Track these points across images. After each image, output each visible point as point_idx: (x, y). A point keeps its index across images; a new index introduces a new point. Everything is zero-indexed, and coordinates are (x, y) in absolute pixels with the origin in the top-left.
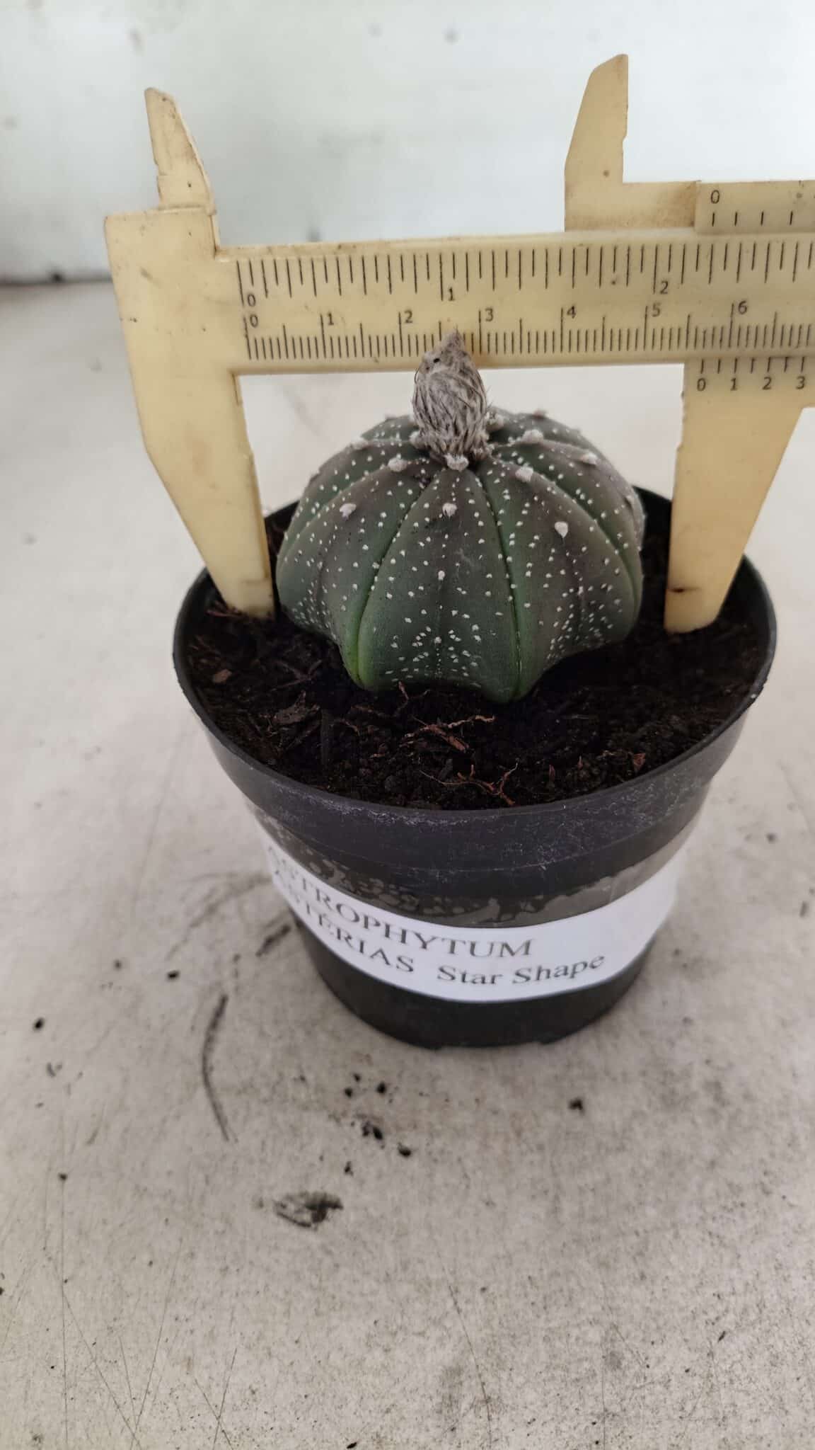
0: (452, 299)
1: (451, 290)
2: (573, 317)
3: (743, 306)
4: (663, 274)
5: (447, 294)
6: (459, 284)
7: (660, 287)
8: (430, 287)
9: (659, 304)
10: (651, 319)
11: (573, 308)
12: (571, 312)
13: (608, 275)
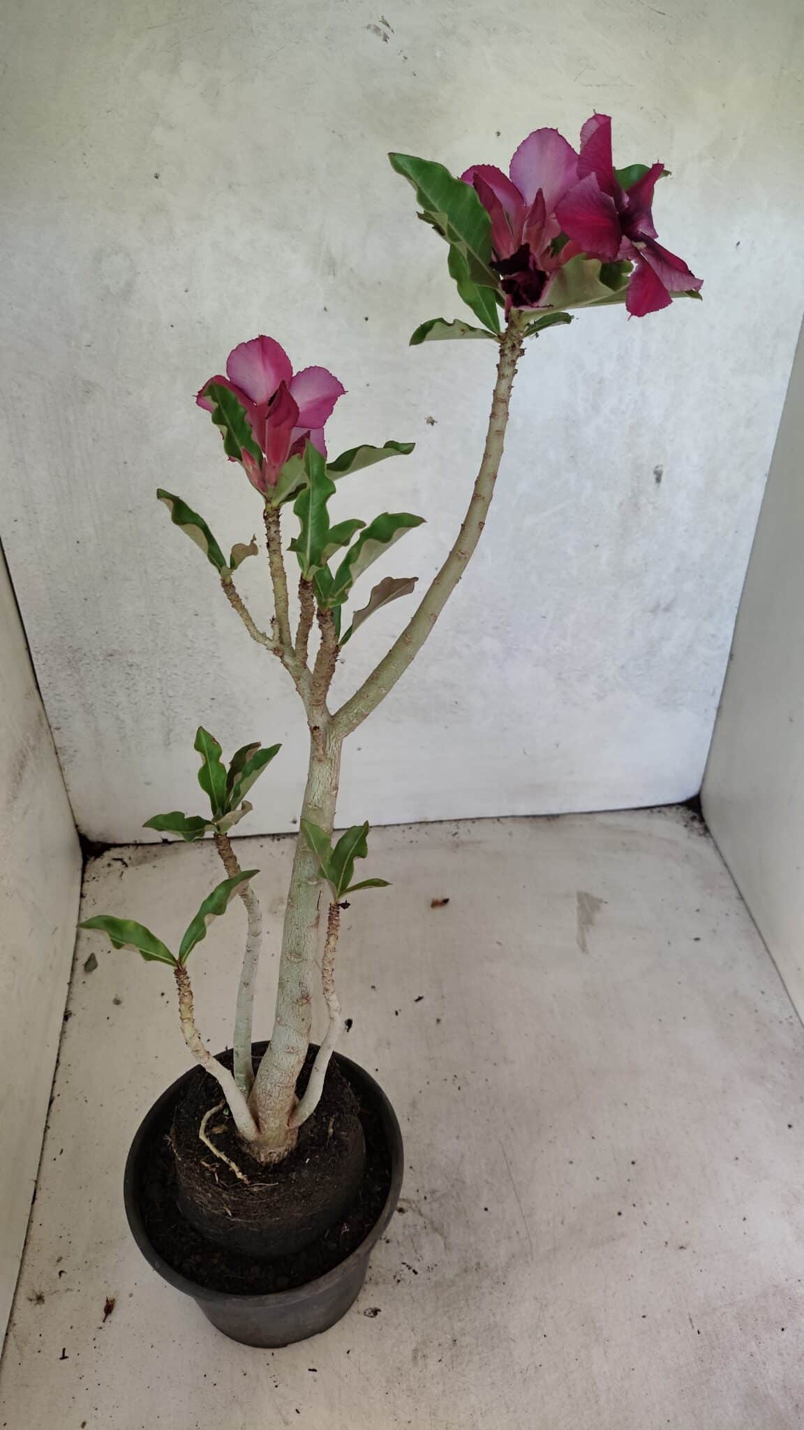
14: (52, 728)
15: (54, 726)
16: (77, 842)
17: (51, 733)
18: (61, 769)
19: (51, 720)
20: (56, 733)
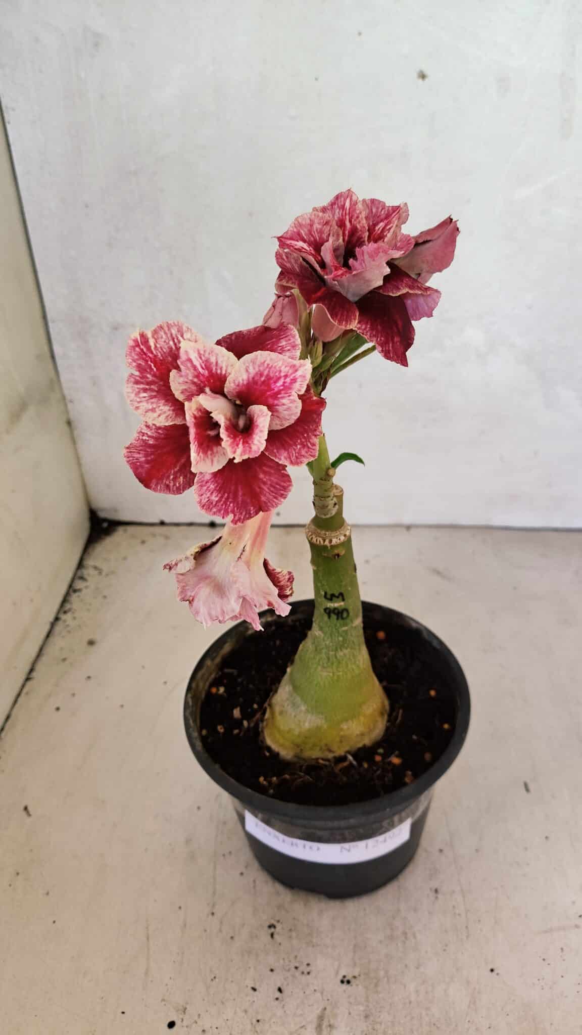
14: (67, 401)
15: (68, 398)
16: (85, 515)
17: (66, 405)
18: (74, 441)
19: (66, 392)
20: (70, 406)
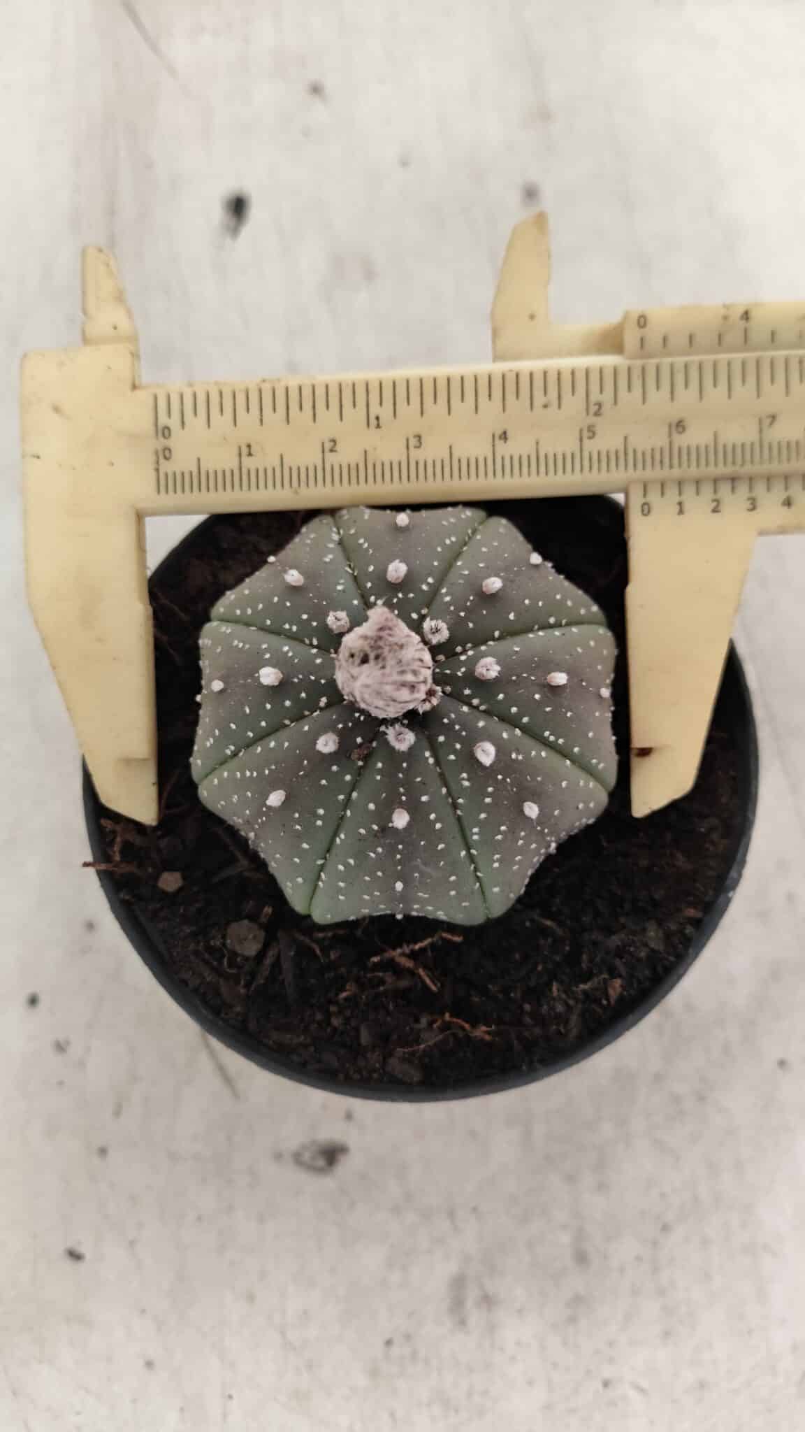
0: (378, 426)
1: (377, 418)
2: (505, 442)
3: (680, 426)
4: (595, 395)
5: (373, 422)
6: (385, 412)
7: (593, 409)
8: (355, 415)
9: (593, 426)
10: (586, 442)
11: (505, 433)
12: (503, 437)
13: (539, 399)
